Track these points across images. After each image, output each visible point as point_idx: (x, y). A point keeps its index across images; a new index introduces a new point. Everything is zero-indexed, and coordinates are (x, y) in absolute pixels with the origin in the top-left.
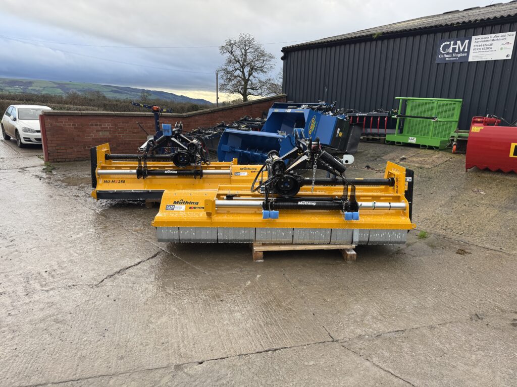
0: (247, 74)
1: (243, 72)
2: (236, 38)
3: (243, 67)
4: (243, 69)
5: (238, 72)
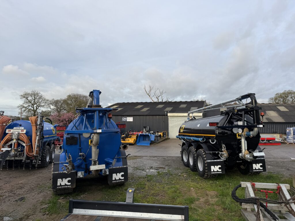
0: (35, 108)
1: (33, 107)
2: (30, 92)
3: (33, 105)
4: (33, 106)
5: (30, 107)
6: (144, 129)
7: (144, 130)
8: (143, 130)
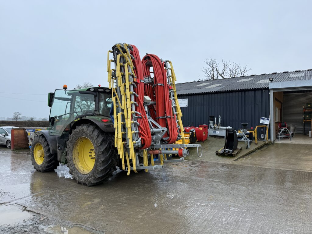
6: (211, 122)
7: (211, 124)
8: (209, 123)
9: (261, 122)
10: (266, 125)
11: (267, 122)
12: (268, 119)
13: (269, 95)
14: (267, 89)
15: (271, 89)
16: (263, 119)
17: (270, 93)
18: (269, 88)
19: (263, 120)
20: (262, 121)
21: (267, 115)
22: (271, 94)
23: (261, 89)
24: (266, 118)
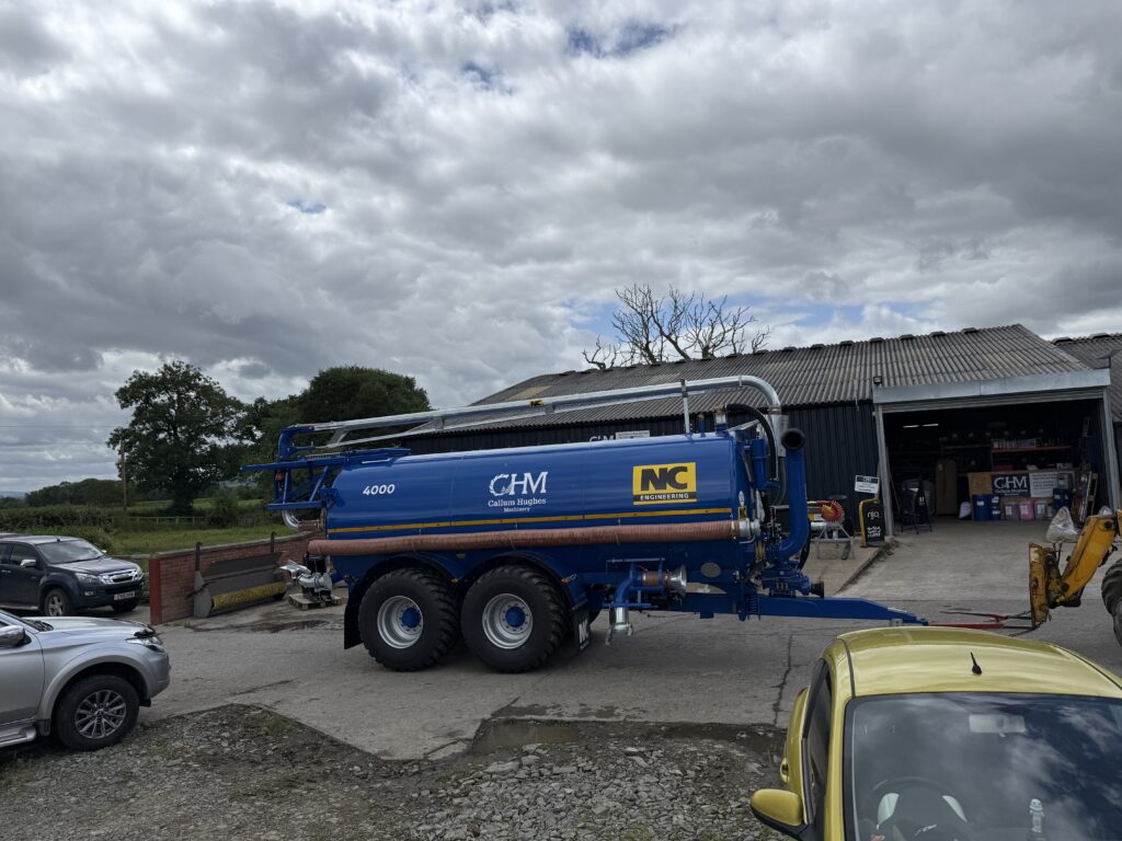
9: (857, 489)
10: (872, 495)
11: (874, 489)
12: (874, 481)
13: (874, 420)
14: (868, 404)
15: (878, 404)
16: (860, 480)
17: (874, 413)
18: (875, 401)
19: (861, 483)
20: (859, 487)
21: (872, 471)
22: (879, 415)
23: (851, 403)
24: (869, 478)
